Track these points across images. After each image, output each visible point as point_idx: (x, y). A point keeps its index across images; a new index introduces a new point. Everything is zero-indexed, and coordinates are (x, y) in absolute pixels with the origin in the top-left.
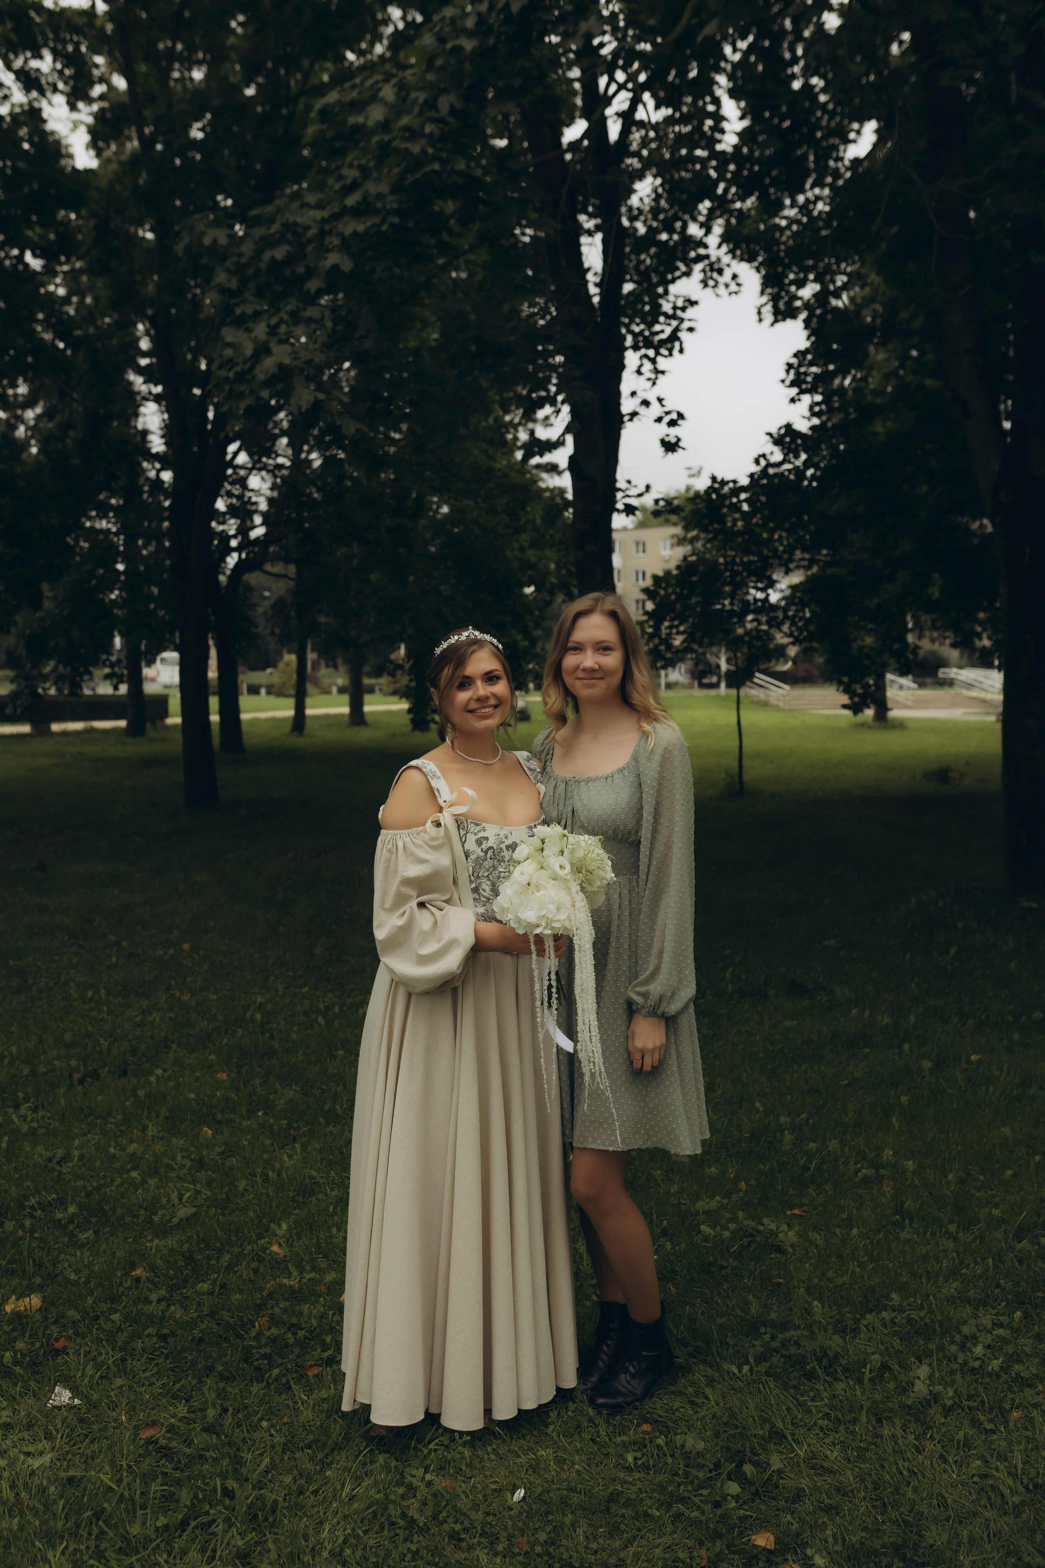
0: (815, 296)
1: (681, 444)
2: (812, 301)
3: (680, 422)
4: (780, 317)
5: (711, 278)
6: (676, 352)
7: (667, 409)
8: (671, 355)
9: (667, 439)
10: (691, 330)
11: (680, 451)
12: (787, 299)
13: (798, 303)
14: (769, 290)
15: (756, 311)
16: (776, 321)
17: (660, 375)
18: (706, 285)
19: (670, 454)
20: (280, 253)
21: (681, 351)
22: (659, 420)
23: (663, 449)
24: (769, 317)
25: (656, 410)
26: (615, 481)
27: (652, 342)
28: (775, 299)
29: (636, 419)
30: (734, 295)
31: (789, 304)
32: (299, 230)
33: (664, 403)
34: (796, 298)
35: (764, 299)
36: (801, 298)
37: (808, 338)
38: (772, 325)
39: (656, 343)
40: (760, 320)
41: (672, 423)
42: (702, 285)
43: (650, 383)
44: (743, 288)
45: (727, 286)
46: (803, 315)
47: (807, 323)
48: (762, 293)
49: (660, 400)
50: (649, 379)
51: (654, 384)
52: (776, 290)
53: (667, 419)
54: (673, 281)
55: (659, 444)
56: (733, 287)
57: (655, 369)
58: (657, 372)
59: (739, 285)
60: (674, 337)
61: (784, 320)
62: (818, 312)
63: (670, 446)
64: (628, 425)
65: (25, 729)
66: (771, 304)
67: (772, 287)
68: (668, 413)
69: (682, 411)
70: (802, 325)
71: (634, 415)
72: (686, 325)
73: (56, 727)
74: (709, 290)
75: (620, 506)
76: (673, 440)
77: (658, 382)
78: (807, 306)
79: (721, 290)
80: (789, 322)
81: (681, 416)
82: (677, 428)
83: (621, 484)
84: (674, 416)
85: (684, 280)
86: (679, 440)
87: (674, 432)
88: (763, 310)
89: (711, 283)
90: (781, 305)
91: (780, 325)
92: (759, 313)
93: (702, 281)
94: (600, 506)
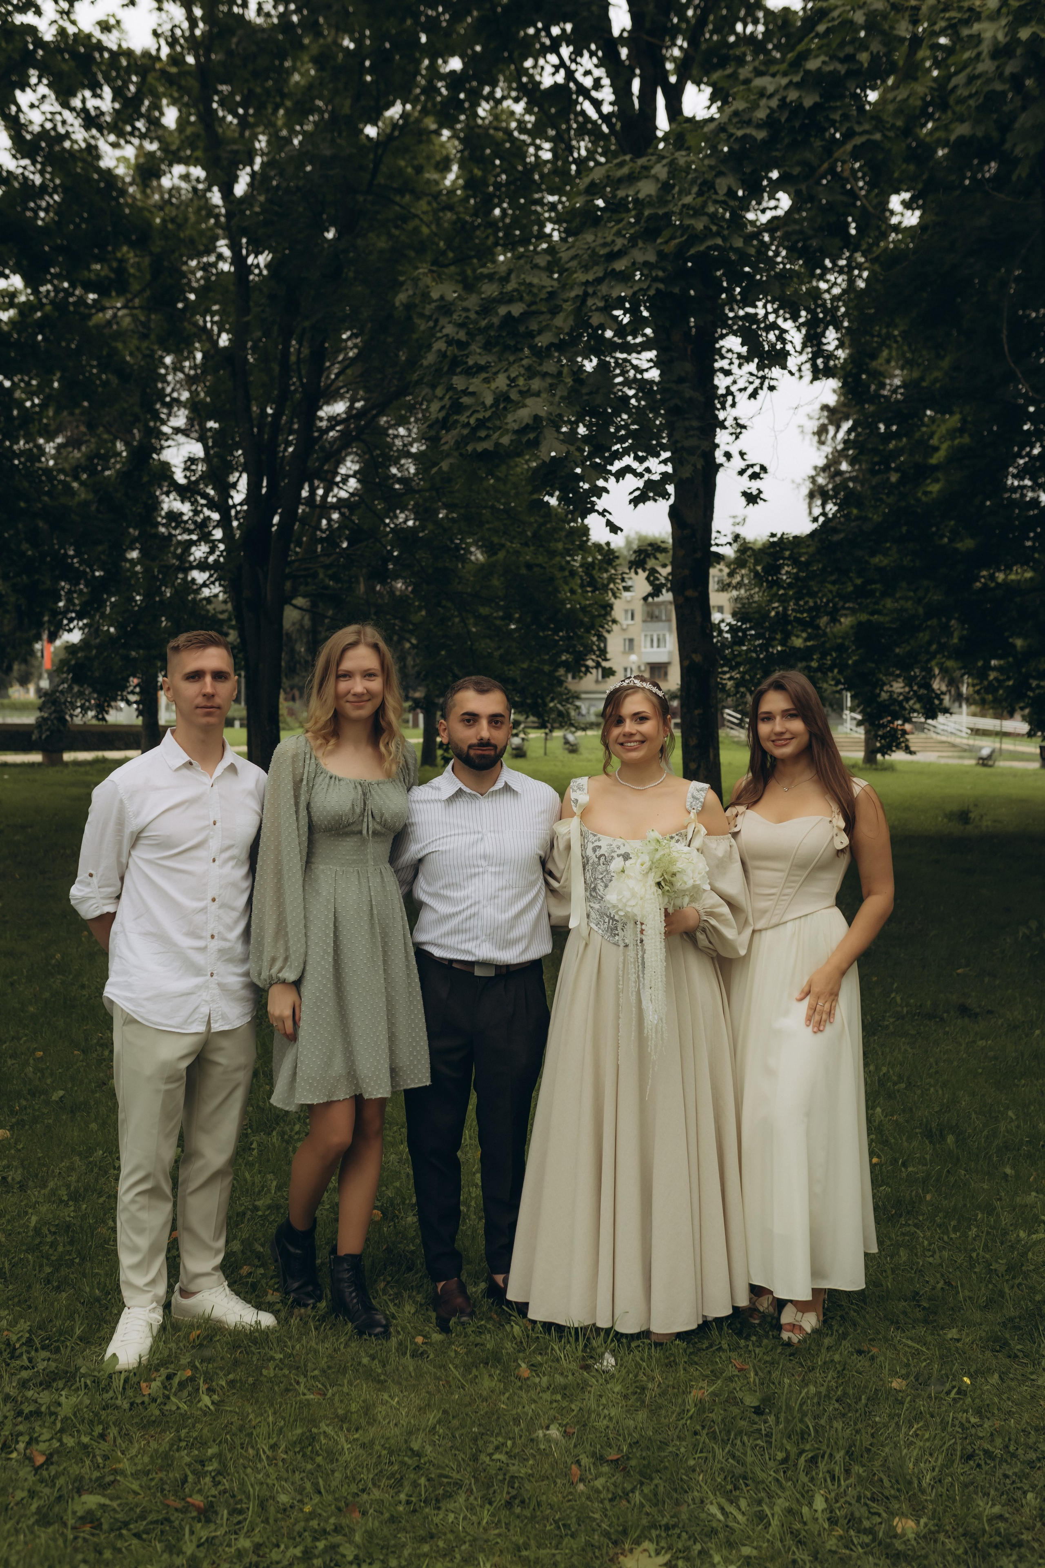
1: (762, 496)
3: (763, 475)
4: (817, 376)
7: (749, 462)
9: (749, 491)
11: (763, 502)
16: (815, 378)
19: (753, 505)
20: (517, 309)
22: (741, 473)
23: (745, 501)
24: (808, 375)
25: (737, 463)
28: (814, 358)
29: (725, 470)
32: (535, 290)
33: (745, 457)
38: (812, 382)
41: (755, 476)
43: (732, 437)
49: (742, 454)
50: (732, 434)
51: (737, 438)
52: (814, 349)
53: (750, 472)
55: (742, 496)
61: (821, 378)
63: (753, 499)
64: (720, 474)
65: (36, 757)
66: (810, 363)
68: (752, 466)
69: (766, 464)
73: (68, 756)
76: (755, 493)
78: (843, 367)
80: (827, 380)
81: (764, 469)
82: (759, 481)
84: (757, 469)
86: (760, 492)
87: (756, 484)
88: (804, 368)
90: (819, 364)
91: (817, 383)
94: (698, 555)
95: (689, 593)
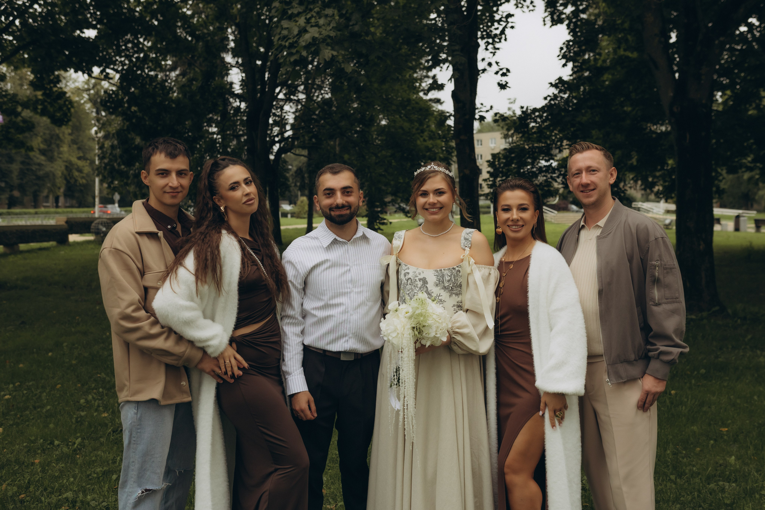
0: (572, 12)
1: (508, 85)
2: (571, 15)
3: (508, 74)
4: (554, 23)
5: (520, 3)
6: (503, 40)
7: (501, 68)
8: (500, 42)
9: (501, 83)
10: (512, 27)
11: (508, 88)
12: (558, 14)
13: (564, 16)
14: (549, 10)
15: (543, 20)
16: (553, 25)
17: (497, 51)
18: (517, 7)
19: (503, 90)
21: (506, 40)
22: (497, 73)
23: (499, 87)
24: (549, 23)
25: (495, 68)
26: (475, 104)
27: (491, 35)
28: (552, 14)
29: (485, 72)
30: (531, 12)
31: (559, 16)
33: (499, 64)
34: (562, 13)
35: (547, 14)
36: (565, 14)
37: (569, 34)
38: (551, 27)
39: (493, 35)
40: (545, 24)
41: (504, 75)
42: (515, 7)
43: (492, 54)
44: (536, 8)
45: (528, 7)
46: (566, 22)
47: (568, 26)
48: (546, 11)
49: (497, 63)
50: (491, 52)
51: (494, 55)
52: (552, 9)
53: (501, 72)
54: (501, 4)
55: (497, 85)
56: (531, 8)
57: (494, 47)
58: (495, 48)
59: (534, 6)
60: (503, 32)
61: (556, 24)
62: (574, 20)
63: (503, 86)
64: (481, 75)
66: (550, 16)
67: (551, 8)
68: (501, 69)
69: (509, 68)
70: (566, 27)
71: (484, 70)
72: (510, 25)
74: (519, 9)
75: (477, 117)
76: (504, 83)
77: (496, 54)
78: (568, 18)
79: (525, 9)
80: (559, 25)
81: (508, 70)
82: (506, 77)
83: (478, 105)
84: (505, 71)
85: (506, 4)
86: (507, 83)
87: (504, 79)
88: (546, 19)
89: (520, 5)
90: (555, 17)
91: (554, 27)
92: (544, 21)
93: (515, 5)
94: (467, 117)
95: (463, 137)
